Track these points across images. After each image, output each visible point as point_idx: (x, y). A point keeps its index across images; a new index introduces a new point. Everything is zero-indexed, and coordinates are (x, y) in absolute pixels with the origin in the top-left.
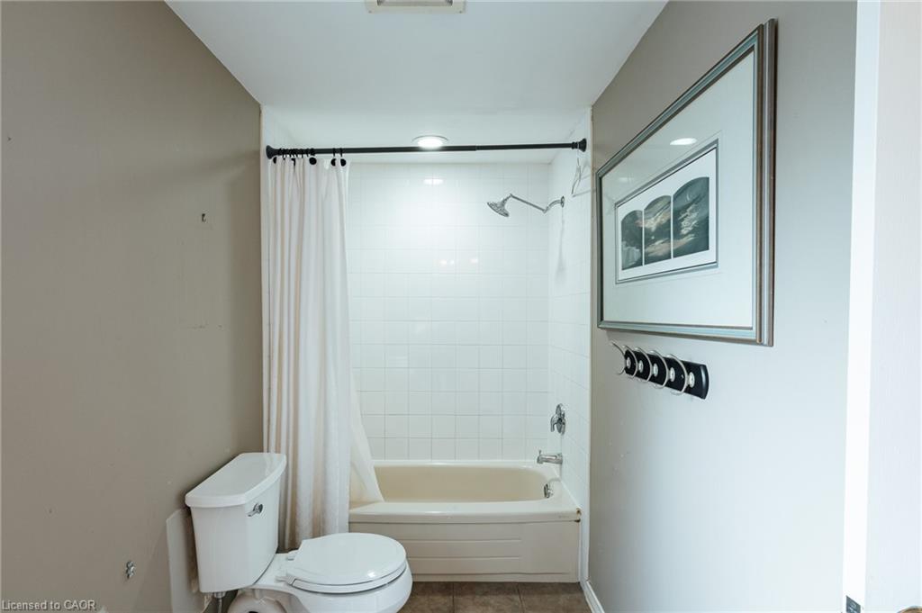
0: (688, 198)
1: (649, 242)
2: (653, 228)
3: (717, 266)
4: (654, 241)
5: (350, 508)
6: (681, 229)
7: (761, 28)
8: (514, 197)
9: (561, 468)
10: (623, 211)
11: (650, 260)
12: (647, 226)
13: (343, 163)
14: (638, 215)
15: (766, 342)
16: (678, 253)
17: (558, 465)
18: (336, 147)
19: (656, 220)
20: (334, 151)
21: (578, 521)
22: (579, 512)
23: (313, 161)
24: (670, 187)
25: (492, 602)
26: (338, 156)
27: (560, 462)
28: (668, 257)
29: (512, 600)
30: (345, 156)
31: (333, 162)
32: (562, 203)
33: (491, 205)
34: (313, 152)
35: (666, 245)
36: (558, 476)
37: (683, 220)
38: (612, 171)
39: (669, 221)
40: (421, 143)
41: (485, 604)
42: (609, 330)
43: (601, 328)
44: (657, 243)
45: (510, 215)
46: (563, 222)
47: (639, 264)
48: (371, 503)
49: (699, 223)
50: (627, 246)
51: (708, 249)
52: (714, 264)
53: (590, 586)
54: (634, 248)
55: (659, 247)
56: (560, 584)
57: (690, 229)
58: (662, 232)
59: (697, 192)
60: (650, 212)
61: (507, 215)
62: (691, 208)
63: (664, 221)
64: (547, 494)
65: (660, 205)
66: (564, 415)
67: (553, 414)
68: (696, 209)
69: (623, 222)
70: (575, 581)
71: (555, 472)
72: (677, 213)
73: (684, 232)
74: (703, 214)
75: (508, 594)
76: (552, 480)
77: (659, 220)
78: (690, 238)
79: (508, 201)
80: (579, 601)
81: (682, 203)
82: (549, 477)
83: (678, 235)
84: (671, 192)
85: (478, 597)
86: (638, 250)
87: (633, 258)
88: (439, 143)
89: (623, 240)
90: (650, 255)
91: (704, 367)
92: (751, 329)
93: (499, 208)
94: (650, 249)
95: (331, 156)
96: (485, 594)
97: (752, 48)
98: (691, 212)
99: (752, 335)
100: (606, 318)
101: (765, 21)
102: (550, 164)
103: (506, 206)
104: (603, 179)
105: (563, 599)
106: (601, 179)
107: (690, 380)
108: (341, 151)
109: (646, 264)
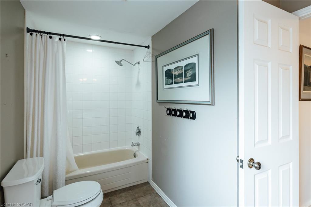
0: (189, 68)
1: (175, 78)
2: (177, 74)
3: (199, 86)
4: (177, 78)
5: (66, 175)
6: (187, 75)
7: (211, 30)
8: (124, 60)
9: (139, 147)
10: (166, 69)
11: (175, 83)
12: (175, 73)
13: (65, 40)
14: (171, 70)
15: (213, 104)
16: (185, 82)
17: (138, 146)
18: (61, 33)
19: (178, 72)
20: (60, 35)
21: (147, 162)
22: (148, 159)
23: (51, 37)
24: (183, 64)
25: (123, 195)
26: (62, 37)
27: (139, 145)
28: (182, 82)
29: (129, 193)
30: (65, 37)
31: (60, 39)
32: (139, 63)
33: (116, 62)
34: (50, 33)
35: (181, 79)
36: (138, 150)
37: (187, 73)
38: (161, 57)
39: (183, 73)
40: (92, 37)
41: (121, 196)
42: (159, 102)
43: (157, 102)
44: (178, 79)
45: (123, 65)
46: (139, 69)
47: (172, 84)
48: (74, 171)
49: (193, 74)
50: (167, 78)
51: (195, 81)
52: (198, 85)
53: (153, 181)
54: (170, 79)
55: (179, 79)
56: (142, 183)
57: (190, 75)
58: (180, 75)
59: (192, 66)
60: (176, 70)
61: (122, 66)
62: (190, 70)
63: (181, 73)
64: (135, 156)
65: (179, 68)
66: (140, 130)
67: (136, 130)
68: (191, 71)
69: (166, 72)
70: (146, 181)
71: (137, 149)
72: (185, 71)
73: (188, 76)
74: (194, 72)
75: (127, 191)
76: (136, 151)
77: (179, 72)
78: (190, 78)
79: (122, 61)
80: (149, 187)
81: (187, 68)
82: (135, 151)
83: (185, 76)
84: (183, 65)
85: (118, 195)
86: (171, 80)
87: (170, 82)
88: (99, 38)
89: (165, 77)
90: (176, 82)
91: (195, 111)
92: (210, 101)
93: (119, 63)
94: (176, 80)
95: (59, 37)
96: (120, 193)
97: (208, 34)
98: (190, 71)
99: (210, 103)
100: (159, 99)
101: (211, 28)
102: (133, 51)
103: (122, 63)
104: (158, 58)
105: (145, 188)
106: (157, 58)
107: (191, 115)
108: (64, 35)
109: (174, 84)
